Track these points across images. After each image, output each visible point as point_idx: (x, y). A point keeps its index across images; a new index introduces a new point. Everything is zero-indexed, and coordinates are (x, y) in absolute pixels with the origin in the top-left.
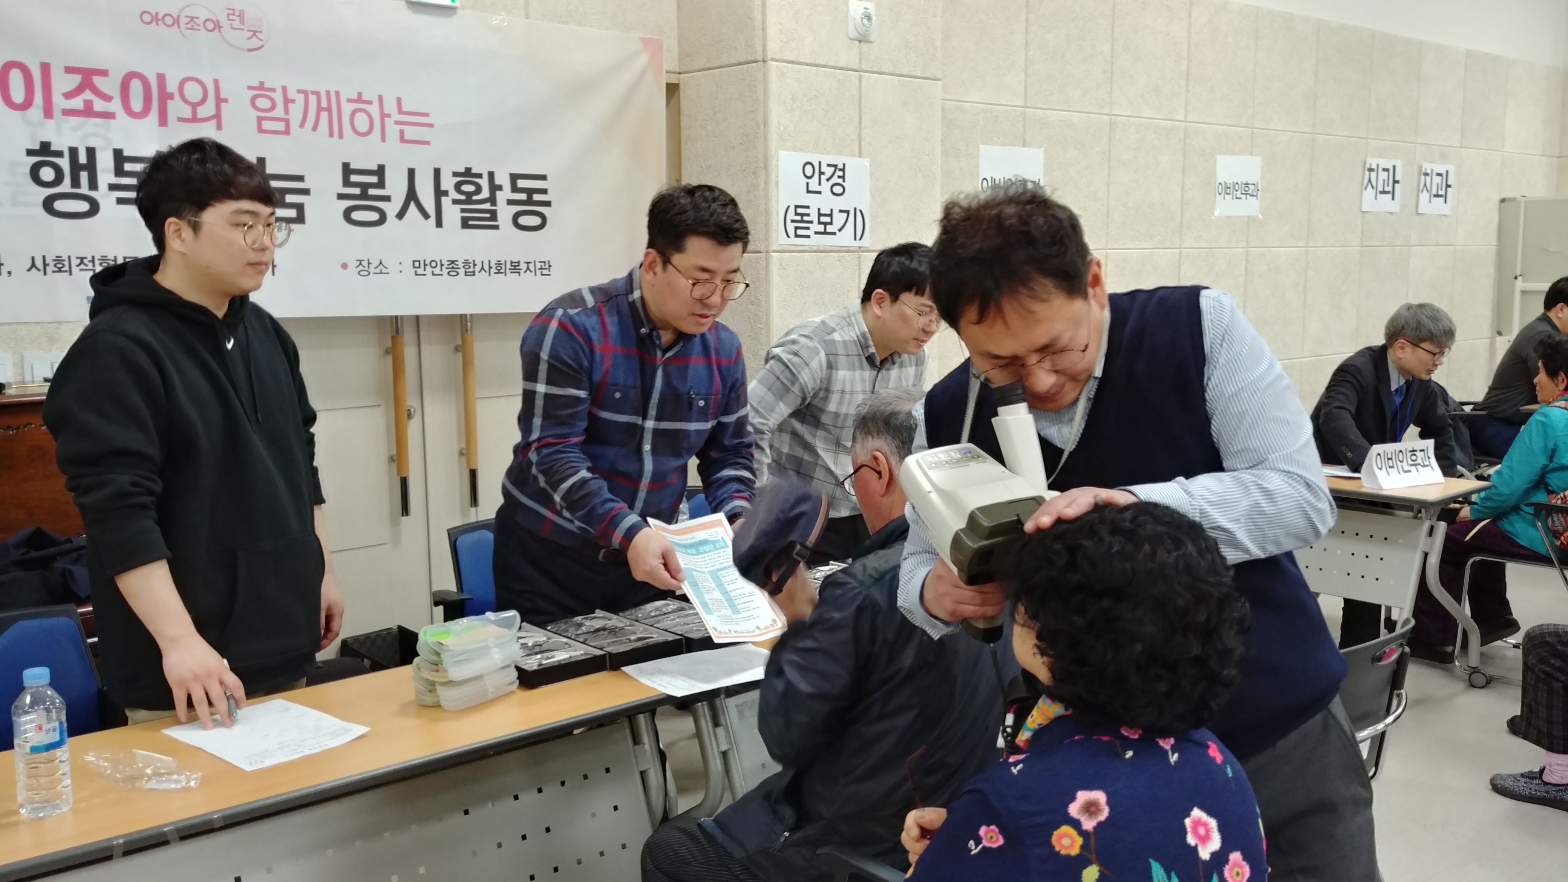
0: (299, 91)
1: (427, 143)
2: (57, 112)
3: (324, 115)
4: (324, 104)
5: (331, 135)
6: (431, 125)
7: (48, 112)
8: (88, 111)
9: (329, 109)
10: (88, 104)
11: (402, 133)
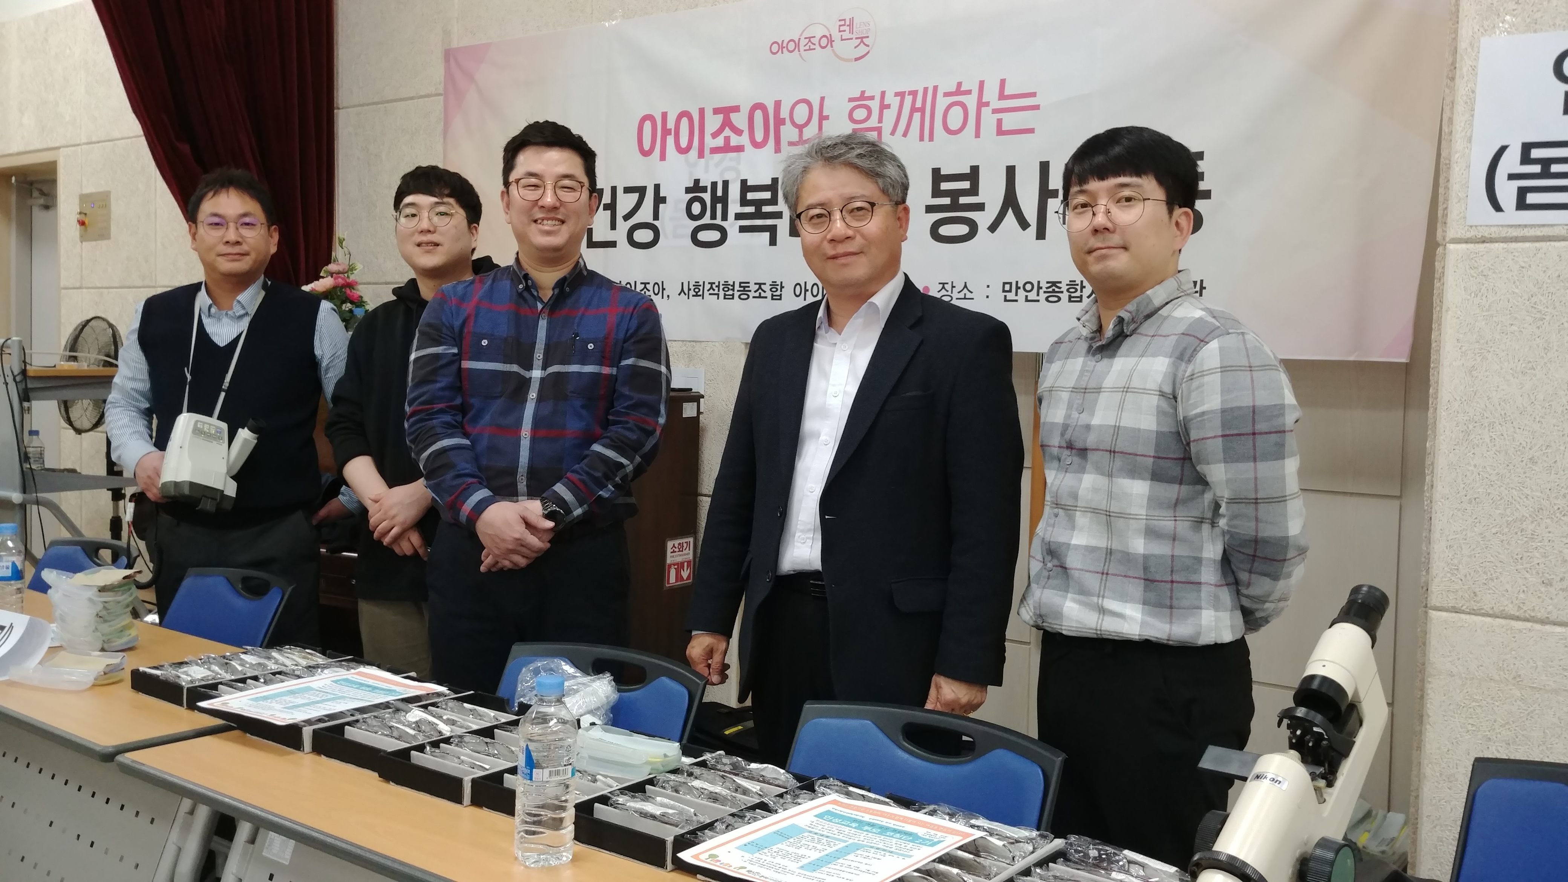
0: (897, 94)
1: (1031, 131)
2: (707, 151)
3: (917, 116)
4: (919, 104)
5: (922, 139)
6: (1037, 107)
7: (701, 155)
8: (727, 148)
9: (922, 110)
10: (727, 139)
11: (999, 122)
